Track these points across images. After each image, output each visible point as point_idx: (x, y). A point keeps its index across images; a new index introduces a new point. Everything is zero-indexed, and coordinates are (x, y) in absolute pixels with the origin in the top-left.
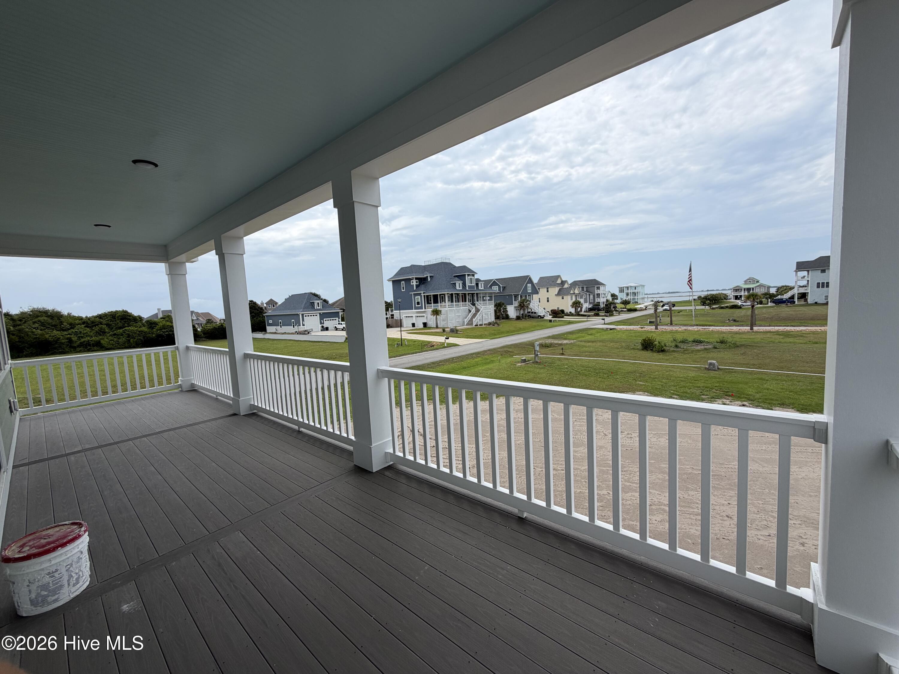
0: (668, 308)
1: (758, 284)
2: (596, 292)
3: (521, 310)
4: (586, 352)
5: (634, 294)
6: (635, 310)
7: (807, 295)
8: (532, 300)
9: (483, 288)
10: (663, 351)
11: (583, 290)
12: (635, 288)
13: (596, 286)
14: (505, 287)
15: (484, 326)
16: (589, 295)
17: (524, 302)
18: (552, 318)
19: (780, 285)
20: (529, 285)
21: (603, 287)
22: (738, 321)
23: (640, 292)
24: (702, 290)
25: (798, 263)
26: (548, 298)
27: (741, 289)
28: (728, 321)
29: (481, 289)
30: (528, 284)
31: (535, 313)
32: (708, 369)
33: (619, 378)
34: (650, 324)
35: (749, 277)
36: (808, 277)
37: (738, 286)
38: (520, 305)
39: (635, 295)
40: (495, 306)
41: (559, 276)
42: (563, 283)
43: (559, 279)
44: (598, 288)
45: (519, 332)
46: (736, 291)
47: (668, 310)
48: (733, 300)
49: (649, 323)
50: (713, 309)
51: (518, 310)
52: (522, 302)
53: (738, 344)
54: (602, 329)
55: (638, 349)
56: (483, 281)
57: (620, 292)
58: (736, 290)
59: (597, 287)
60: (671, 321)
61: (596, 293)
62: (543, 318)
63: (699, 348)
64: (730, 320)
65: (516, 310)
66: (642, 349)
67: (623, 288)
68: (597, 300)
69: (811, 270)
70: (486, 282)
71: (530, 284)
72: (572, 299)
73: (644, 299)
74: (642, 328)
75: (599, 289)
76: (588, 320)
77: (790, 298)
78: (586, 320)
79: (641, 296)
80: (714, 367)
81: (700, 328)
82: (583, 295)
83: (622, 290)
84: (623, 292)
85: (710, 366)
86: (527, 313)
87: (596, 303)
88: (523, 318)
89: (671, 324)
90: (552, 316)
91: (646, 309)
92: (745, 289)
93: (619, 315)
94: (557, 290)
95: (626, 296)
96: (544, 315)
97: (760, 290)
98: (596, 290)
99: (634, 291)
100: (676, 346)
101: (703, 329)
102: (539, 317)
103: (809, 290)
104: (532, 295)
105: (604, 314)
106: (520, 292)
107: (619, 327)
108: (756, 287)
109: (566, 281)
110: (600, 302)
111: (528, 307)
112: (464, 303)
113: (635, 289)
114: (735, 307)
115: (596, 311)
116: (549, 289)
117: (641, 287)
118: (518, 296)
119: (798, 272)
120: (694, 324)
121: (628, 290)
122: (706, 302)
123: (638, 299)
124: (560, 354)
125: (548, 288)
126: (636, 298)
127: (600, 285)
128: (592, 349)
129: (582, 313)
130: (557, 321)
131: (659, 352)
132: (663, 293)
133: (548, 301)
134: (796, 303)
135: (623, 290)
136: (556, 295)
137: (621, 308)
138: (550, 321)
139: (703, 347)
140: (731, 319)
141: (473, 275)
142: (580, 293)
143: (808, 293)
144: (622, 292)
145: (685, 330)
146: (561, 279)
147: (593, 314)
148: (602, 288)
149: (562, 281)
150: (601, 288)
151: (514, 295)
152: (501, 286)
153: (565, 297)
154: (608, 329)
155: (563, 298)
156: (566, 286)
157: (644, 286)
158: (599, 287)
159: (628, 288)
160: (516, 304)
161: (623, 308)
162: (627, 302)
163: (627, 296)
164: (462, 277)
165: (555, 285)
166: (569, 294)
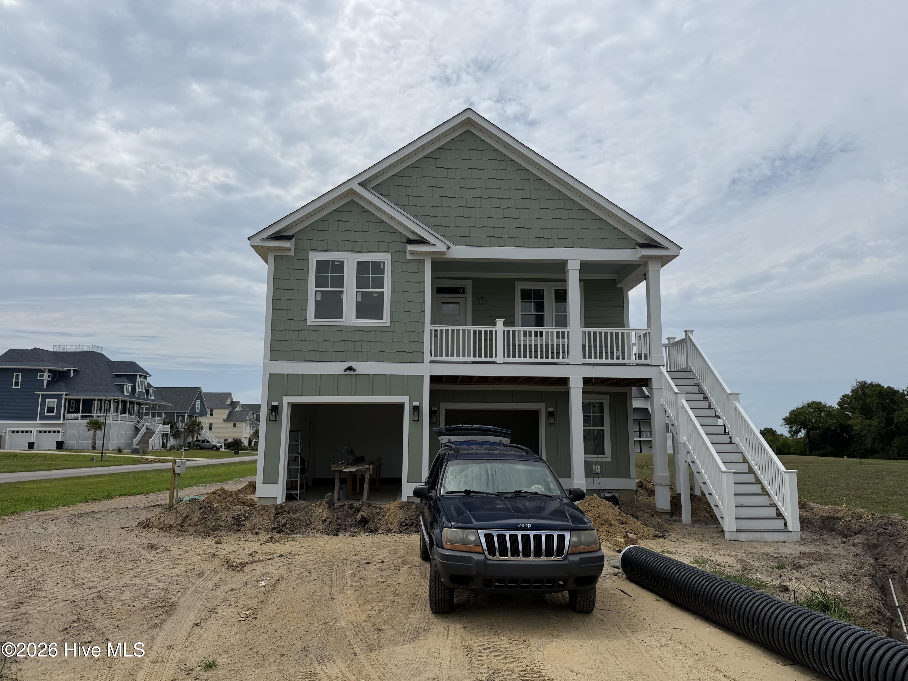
8: (200, 424)
9: (153, 398)
17: (193, 425)
20: (198, 402)
26: (211, 425)
29: (151, 398)
30: (197, 400)
31: (208, 442)
38: (188, 429)
41: (229, 394)
42: (234, 404)
43: (229, 399)
52: (191, 425)
56: (155, 388)
62: (220, 449)
70: (159, 390)
71: (200, 400)
86: (197, 441)
94: (225, 413)
96: (218, 445)
102: (215, 448)
104: (201, 417)
106: (188, 410)
109: (238, 403)
111: (197, 433)
116: (215, 412)
118: (184, 416)
125: (212, 410)
133: (210, 428)
136: (224, 420)
141: (145, 377)
146: (231, 398)
149: (232, 401)
151: (177, 413)
153: (238, 424)
155: (234, 426)
156: (238, 409)
164: (132, 378)
165: (224, 406)
166: (243, 420)
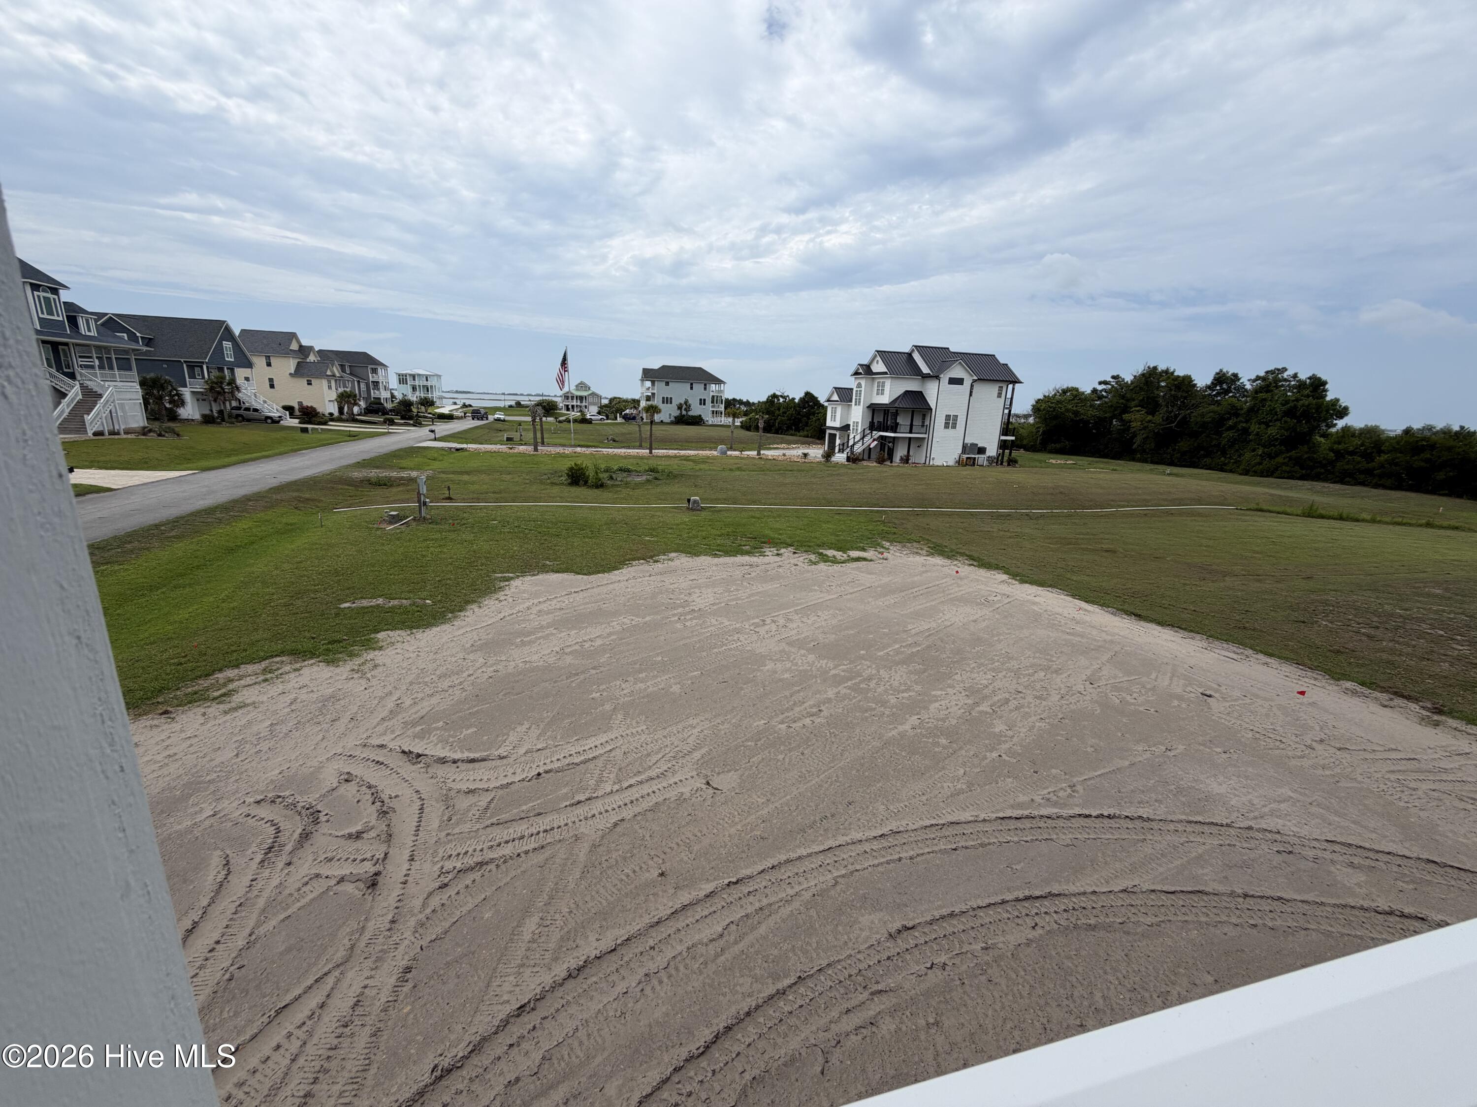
1: (590, 392)
2: (371, 377)
3: (214, 401)
4: (486, 493)
5: (427, 389)
8: (239, 381)
9: (93, 333)
10: (605, 486)
11: (344, 371)
12: (427, 378)
13: (370, 366)
14: (150, 339)
15: (125, 436)
16: (359, 382)
17: (222, 383)
18: (300, 423)
20: (227, 345)
21: (383, 369)
23: (435, 386)
26: (271, 380)
27: (572, 397)
28: (607, 441)
30: (222, 342)
31: (256, 410)
32: (691, 509)
34: (511, 442)
35: (583, 382)
36: (653, 388)
37: (569, 393)
38: (212, 389)
39: (428, 391)
40: (142, 384)
41: (293, 336)
42: (304, 351)
43: (294, 341)
44: (374, 371)
46: (567, 400)
48: (567, 411)
49: (507, 441)
50: (560, 422)
51: (205, 400)
52: (216, 383)
53: (675, 472)
54: (442, 449)
55: (562, 484)
57: (401, 383)
58: (567, 397)
59: (372, 368)
60: (542, 438)
61: (371, 379)
62: (278, 422)
63: (638, 479)
64: (609, 440)
65: (198, 400)
66: (575, 485)
67: (406, 376)
68: (375, 393)
69: (656, 380)
71: (229, 342)
72: (330, 387)
74: (511, 448)
75: (377, 373)
76: (390, 431)
78: (382, 431)
79: (438, 394)
80: (698, 506)
81: (589, 450)
82: (348, 381)
83: (403, 379)
85: (693, 505)
86: (233, 409)
87: (374, 399)
88: (223, 420)
89: (542, 443)
90: (297, 420)
92: (577, 397)
94: (291, 365)
95: (412, 391)
96: (280, 417)
97: (593, 400)
98: (370, 375)
99: (425, 383)
100: (612, 478)
102: (268, 421)
104: (237, 369)
105: (405, 421)
106: (206, 358)
107: (470, 446)
108: (588, 395)
109: (311, 348)
110: (382, 399)
111: (232, 396)
112: (107, 372)
113: (427, 380)
114: (585, 421)
115: (381, 414)
116: (273, 361)
117: (436, 378)
118: (202, 367)
119: (645, 381)
120: (572, 444)
121: (414, 380)
123: (432, 397)
124: (444, 499)
125: (268, 358)
126: (430, 395)
127: (377, 364)
128: (485, 486)
129: (359, 417)
130: (318, 430)
131: (595, 487)
133: (272, 386)
135: (407, 379)
136: (290, 374)
138: (303, 430)
139: (644, 478)
142: (341, 377)
144: (405, 384)
146: (298, 341)
147: (382, 420)
148: (381, 371)
149: (301, 346)
150: (379, 370)
151: (185, 362)
152: (138, 334)
153: (314, 381)
154: (453, 450)
155: (309, 383)
156: (312, 358)
157: (440, 376)
158: (376, 369)
159: (414, 377)
160: (199, 386)
161: (426, 413)
162: (428, 402)
163: (414, 391)
165: (286, 353)
166: (322, 375)
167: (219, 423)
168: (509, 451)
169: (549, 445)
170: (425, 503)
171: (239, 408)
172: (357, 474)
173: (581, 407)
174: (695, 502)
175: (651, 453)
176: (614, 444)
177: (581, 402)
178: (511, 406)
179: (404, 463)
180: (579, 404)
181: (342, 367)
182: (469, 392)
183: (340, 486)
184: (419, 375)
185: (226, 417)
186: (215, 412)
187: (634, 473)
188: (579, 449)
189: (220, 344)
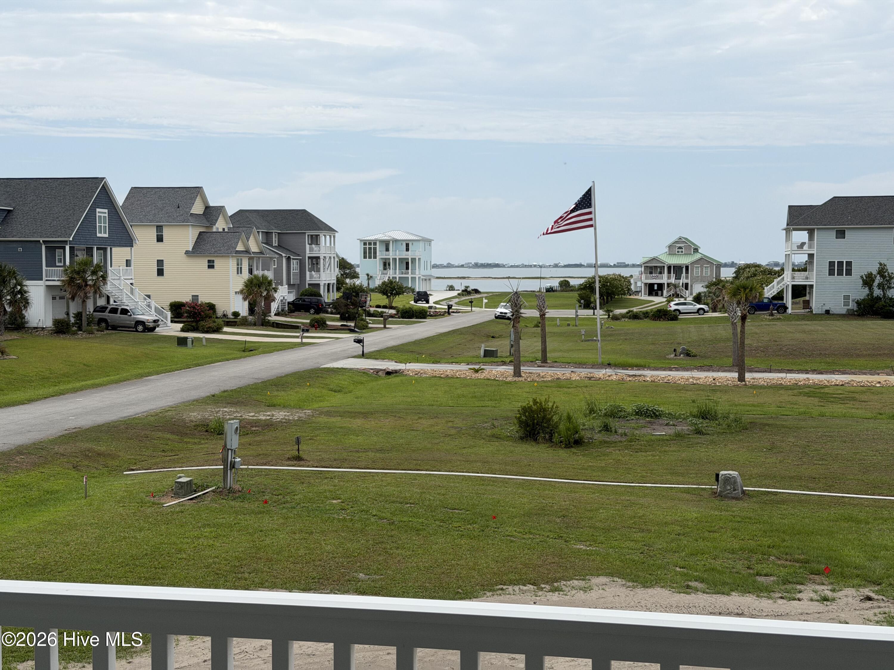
0: (508, 311)
1: (697, 256)
2: (309, 251)
3: (73, 298)
4: (366, 451)
5: (406, 264)
6: (422, 315)
7: (808, 291)
8: (111, 266)
10: (578, 443)
11: (268, 242)
12: (407, 245)
13: (309, 232)
14: (9, 211)
16: (288, 259)
17: (84, 271)
18: (183, 330)
19: (742, 261)
20: (102, 213)
21: (328, 237)
22: (695, 356)
23: (419, 259)
24: (557, 262)
25: (792, 209)
26: (160, 263)
27: (660, 267)
28: (672, 356)
30: (98, 210)
31: (125, 312)
32: (720, 495)
33: (515, 533)
34: (487, 359)
35: (678, 237)
36: (810, 247)
37: (654, 259)
38: (71, 280)
39: (407, 268)
41: (197, 191)
42: (211, 214)
43: (198, 199)
44: (315, 240)
45: (97, 381)
46: (651, 273)
47: (509, 319)
48: (644, 297)
49: (485, 356)
50: (616, 318)
51: (62, 298)
52: (78, 273)
54: (364, 372)
55: (509, 438)
57: (365, 257)
58: (651, 268)
59: (312, 236)
60: (544, 351)
61: (308, 253)
62: (153, 329)
63: (661, 432)
64: (678, 353)
65: (53, 298)
66: (522, 438)
67: (375, 244)
68: (311, 276)
69: (818, 229)
71: (106, 211)
72: (239, 271)
73: (430, 279)
74: (476, 371)
75: (317, 244)
76: (305, 340)
77: (774, 298)
78: (299, 340)
79: (423, 272)
80: (735, 490)
81: (622, 373)
82: (271, 258)
83: (370, 249)
84: (375, 257)
85: (725, 487)
86: (94, 311)
87: (307, 287)
88: (80, 329)
89: (545, 360)
90: (181, 325)
91: (449, 313)
92: (669, 268)
93: (385, 327)
94: (190, 237)
95: (382, 268)
96: (155, 321)
97: (702, 271)
98: (308, 246)
99: (404, 255)
100: (606, 428)
101: (630, 376)
102: (140, 328)
103: (815, 280)
104: (111, 249)
105: (339, 324)
106: (70, 238)
108: (693, 263)
109: (220, 210)
110: (318, 285)
111: (97, 290)
113: (407, 250)
114: (665, 315)
115: (312, 311)
116: (166, 233)
117: (421, 244)
118: (64, 248)
119: (794, 232)
120: (600, 361)
121: (387, 250)
122: (590, 298)
123: (413, 279)
124: (289, 459)
125: (159, 228)
126: (410, 276)
127: (320, 229)
128: (375, 439)
129: (273, 318)
130: (204, 341)
131: (568, 446)
132: (462, 266)
133: (160, 272)
134: (789, 311)
135: (375, 249)
136: (187, 252)
137: (378, 306)
138: (182, 342)
139: (671, 431)
140: (679, 350)
142: (261, 253)
143: (811, 286)
144: (370, 257)
145: (590, 378)
146: (204, 200)
147: (308, 321)
148: (324, 240)
149: (208, 208)
150: (322, 238)
151: (45, 242)
153: (218, 263)
154: (380, 373)
155: (211, 266)
156: (220, 225)
157: (428, 241)
158: (317, 236)
159: (386, 245)
160: (57, 277)
161: (385, 307)
162: (393, 289)
163: (385, 269)
165: (186, 219)
166: (229, 251)
167: (75, 333)
168: (471, 375)
169: (556, 363)
170: (233, 465)
171: (103, 309)
172: (195, 415)
173: (675, 286)
174: (728, 480)
175: (741, 378)
176: (688, 361)
177: (678, 277)
178: (550, 290)
179: (282, 396)
180: (673, 280)
181: (267, 235)
182: (497, 266)
183: (160, 434)
184: (396, 241)
185: (85, 323)
186: (71, 315)
187: (664, 420)
188: (601, 373)
189: (93, 211)
